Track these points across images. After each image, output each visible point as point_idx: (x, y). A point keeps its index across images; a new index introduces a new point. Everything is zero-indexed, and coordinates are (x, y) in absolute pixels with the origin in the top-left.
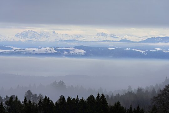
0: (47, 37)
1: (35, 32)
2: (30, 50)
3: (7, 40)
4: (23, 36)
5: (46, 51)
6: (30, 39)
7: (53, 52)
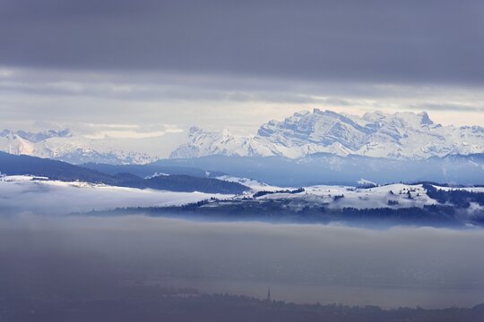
0: (397, 138)
1: (343, 118)
2: (319, 194)
3: (225, 151)
4: (292, 132)
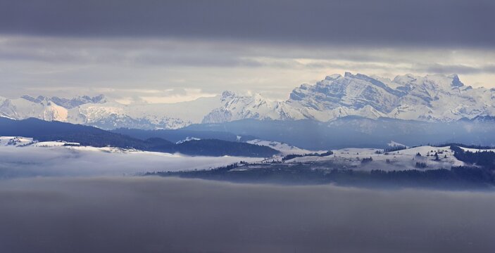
0: (427, 100)
1: (374, 81)
2: (348, 156)
3: (257, 115)
4: (324, 96)
5: (420, 161)
6: (353, 112)
7: (445, 165)
